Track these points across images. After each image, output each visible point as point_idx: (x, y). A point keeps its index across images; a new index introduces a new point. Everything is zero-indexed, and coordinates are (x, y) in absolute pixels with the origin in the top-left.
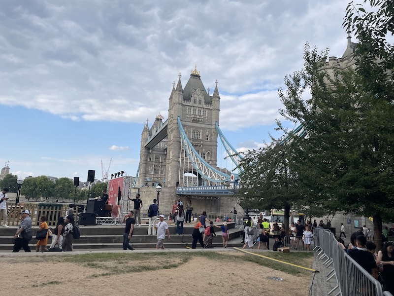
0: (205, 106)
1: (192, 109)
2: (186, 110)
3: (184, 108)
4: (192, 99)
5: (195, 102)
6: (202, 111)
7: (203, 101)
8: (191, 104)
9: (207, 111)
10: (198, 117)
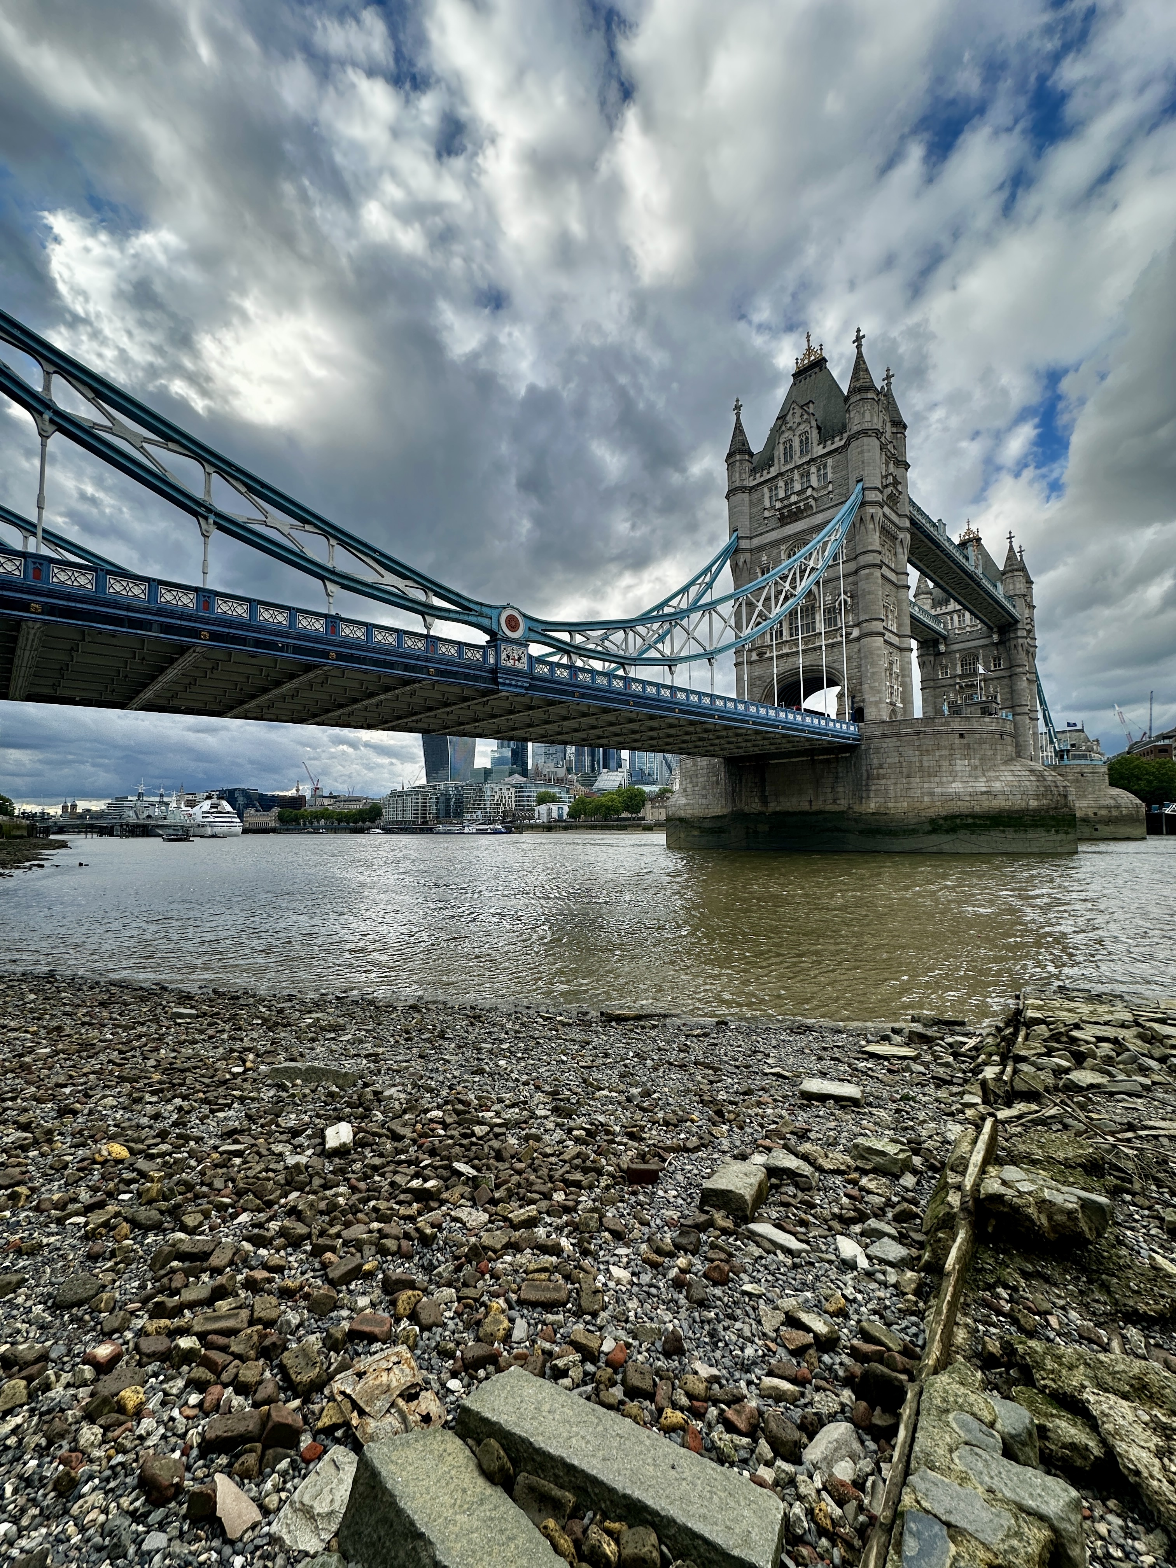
0: (819, 450)
1: (781, 484)
2: (761, 500)
3: (755, 496)
4: (780, 451)
5: (788, 454)
6: (813, 469)
7: (814, 435)
8: (774, 471)
9: (830, 462)
10: (794, 499)
